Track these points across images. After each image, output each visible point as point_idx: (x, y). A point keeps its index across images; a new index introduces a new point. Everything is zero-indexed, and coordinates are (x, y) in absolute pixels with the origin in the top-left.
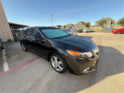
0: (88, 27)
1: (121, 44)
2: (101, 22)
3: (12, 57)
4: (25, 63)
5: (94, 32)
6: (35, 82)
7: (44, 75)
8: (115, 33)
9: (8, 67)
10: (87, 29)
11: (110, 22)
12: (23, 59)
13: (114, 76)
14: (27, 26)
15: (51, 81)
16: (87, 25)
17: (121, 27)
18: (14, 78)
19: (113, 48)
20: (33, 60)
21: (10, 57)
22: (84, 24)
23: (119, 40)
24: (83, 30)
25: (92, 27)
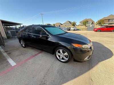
0: (74, 26)
1: (102, 40)
2: (85, 22)
3: (13, 53)
4: (29, 57)
5: (80, 30)
6: (47, 71)
7: (52, 65)
8: (96, 31)
9: (13, 62)
10: (74, 28)
11: (91, 22)
12: (25, 54)
13: (104, 61)
14: (20, 24)
15: (60, 69)
16: (74, 25)
17: (100, 27)
18: (25, 70)
19: (98, 43)
20: (36, 55)
21: (11, 53)
22: (71, 23)
23: (101, 37)
24: (71, 28)
25: (77, 26)
